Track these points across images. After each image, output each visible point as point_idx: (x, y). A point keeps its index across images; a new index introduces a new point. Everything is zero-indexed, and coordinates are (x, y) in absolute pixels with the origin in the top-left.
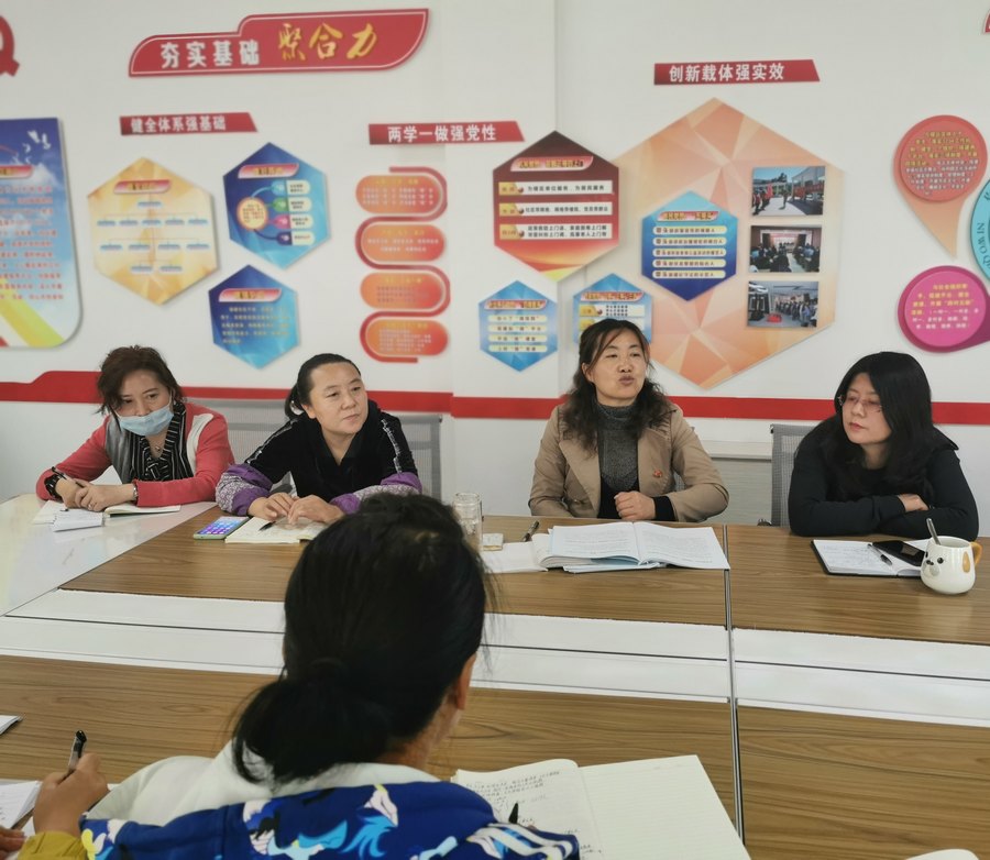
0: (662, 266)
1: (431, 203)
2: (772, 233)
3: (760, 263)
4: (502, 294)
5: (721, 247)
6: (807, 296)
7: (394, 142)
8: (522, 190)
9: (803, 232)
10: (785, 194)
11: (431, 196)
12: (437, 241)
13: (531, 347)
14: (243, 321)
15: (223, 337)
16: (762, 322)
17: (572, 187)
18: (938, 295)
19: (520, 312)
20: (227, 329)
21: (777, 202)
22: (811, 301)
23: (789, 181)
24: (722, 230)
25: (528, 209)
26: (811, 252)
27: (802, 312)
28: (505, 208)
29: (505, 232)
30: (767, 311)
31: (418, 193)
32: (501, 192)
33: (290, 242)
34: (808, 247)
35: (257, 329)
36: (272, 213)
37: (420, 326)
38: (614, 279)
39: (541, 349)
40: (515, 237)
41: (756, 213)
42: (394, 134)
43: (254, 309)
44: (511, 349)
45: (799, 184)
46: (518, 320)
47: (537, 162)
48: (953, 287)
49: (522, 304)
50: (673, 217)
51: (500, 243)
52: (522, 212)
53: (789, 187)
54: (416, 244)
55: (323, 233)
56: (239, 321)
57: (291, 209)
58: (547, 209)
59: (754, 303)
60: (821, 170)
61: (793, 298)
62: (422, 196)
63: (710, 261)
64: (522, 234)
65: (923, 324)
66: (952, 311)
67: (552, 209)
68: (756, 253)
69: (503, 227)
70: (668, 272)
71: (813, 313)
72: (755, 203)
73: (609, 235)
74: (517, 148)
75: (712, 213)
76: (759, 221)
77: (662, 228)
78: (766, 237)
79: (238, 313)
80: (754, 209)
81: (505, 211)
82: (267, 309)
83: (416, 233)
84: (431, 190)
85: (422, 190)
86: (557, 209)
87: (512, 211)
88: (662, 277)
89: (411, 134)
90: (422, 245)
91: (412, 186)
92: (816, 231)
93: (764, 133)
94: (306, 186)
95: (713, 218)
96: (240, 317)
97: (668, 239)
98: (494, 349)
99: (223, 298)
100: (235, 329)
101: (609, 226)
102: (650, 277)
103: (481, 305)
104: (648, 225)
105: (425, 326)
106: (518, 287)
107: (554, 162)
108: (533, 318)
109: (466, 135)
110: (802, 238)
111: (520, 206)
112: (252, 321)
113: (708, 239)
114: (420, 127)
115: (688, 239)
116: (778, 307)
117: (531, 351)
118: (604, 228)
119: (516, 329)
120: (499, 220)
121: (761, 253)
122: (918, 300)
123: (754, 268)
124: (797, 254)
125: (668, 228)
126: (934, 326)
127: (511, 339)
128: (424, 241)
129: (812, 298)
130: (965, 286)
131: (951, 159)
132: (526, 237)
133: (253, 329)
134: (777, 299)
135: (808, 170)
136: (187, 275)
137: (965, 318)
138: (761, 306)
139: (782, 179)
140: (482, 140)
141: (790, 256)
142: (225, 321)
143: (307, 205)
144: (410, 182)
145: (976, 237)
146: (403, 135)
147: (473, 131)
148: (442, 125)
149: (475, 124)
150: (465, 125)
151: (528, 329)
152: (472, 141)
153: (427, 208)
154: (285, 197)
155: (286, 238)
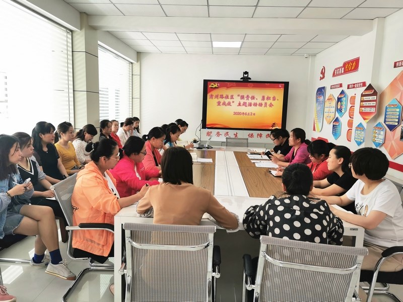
0: (387, 120)
4: (358, 125)
5: (397, 115)
7: (351, 88)
17: (371, 98)
19: (360, 131)
24: (398, 110)
28: (362, 104)
29: (361, 110)
32: (361, 100)
35: (336, 131)
36: (341, 105)
38: (380, 123)
39: (362, 141)
43: (337, 127)
44: (358, 140)
46: (360, 133)
47: (367, 92)
49: (361, 129)
50: (390, 106)
51: (362, 113)
56: (335, 129)
57: (343, 104)
59: (402, 133)
63: (395, 119)
64: (363, 110)
67: (367, 104)
70: (388, 122)
73: (375, 111)
74: (365, 88)
79: (335, 127)
88: (387, 124)
94: (345, 99)
95: (396, 106)
97: (389, 113)
98: (356, 139)
99: (334, 124)
100: (334, 131)
102: (385, 124)
103: (356, 128)
104: (386, 108)
106: (361, 124)
107: (369, 92)
108: (362, 132)
111: (364, 103)
113: (396, 113)
114: (353, 84)
115: (392, 113)
117: (360, 141)
118: (374, 109)
119: (359, 135)
120: (360, 107)
125: (389, 109)
127: (358, 137)
136: (331, 119)
140: (361, 87)
143: (345, 103)
146: (351, 86)
147: (360, 85)
148: (356, 84)
150: (359, 83)
151: (361, 135)
152: (359, 87)
154: (343, 101)
155: (342, 111)
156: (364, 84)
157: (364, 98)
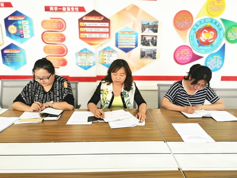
0: (120, 44)
1: (62, 27)
2: (146, 37)
3: (143, 44)
4: (81, 51)
5: (134, 40)
6: (154, 52)
7: (52, 11)
8: (86, 25)
9: (153, 37)
10: (149, 27)
11: (62, 26)
12: (63, 37)
13: (89, 64)
14: (11, 58)
15: (5, 62)
16: (144, 58)
17: (99, 24)
18: (182, 52)
19: (86, 55)
20: (6, 60)
21: (147, 29)
22: (155, 53)
23: (150, 24)
24: (134, 36)
25: (88, 30)
26: (155, 41)
27: (153, 55)
28: (82, 29)
29: (82, 35)
30: (145, 55)
31: (58, 25)
32: (81, 25)
33: (23, 37)
34: (154, 40)
35: (15, 60)
36: (18, 29)
37: (60, 59)
38: (109, 48)
39: (91, 65)
40: (84, 37)
41: (142, 32)
42: (51, 9)
43: (14, 55)
44: (84, 65)
45: (152, 25)
46: (85, 58)
47: (90, 18)
48: (186, 50)
49: (86, 53)
50: (123, 32)
51: (80, 38)
52: (86, 30)
53: (150, 26)
54: (58, 38)
55: (32, 34)
56: (9, 58)
57: (23, 28)
58: (92, 30)
59: (142, 53)
60: (157, 22)
61: (151, 52)
62: (59, 26)
63: (132, 43)
64: (86, 36)
65: (179, 58)
66: (185, 55)
67: (94, 30)
68: (142, 42)
69: (81, 34)
70: (122, 46)
71: (155, 56)
72: (142, 30)
73: (108, 37)
74: (85, 14)
75: (132, 32)
76: (143, 34)
77: (120, 35)
78: (145, 38)
79: (9, 56)
80: (142, 31)
81: (82, 30)
82: (17, 55)
83: (58, 35)
84: (61, 24)
85: (59, 24)
86: (95, 30)
87: (83, 30)
88: (120, 47)
89: (56, 9)
90: (60, 38)
91: (57, 23)
92: (156, 36)
93: (144, 13)
94: (27, 22)
95: (132, 33)
96: (10, 57)
97: (122, 38)
98: (79, 65)
99: (5, 52)
100: (9, 60)
101: (108, 34)
102: (117, 47)
103: (76, 54)
104: (117, 35)
105: (61, 59)
106: (86, 49)
107: (94, 18)
108: (89, 57)
109: (71, 10)
110: (153, 38)
112: (13, 58)
113: (131, 38)
114: (58, 7)
115: (126, 38)
116: (147, 55)
117: (89, 65)
118: (107, 35)
119: (85, 60)
120: (80, 32)
121: (144, 42)
122: (178, 53)
123: (142, 45)
124: (152, 42)
125: (122, 35)
126: (181, 59)
127: (84, 62)
128: (60, 37)
129: (155, 52)
130: (188, 50)
131: (186, 20)
132: (87, 37)
133: (14, 60)
134: (147, 53)
135: (154, 22)
137: (188, 57)
138: (143, 54)
139: (148, 24)
140: (75, 11)
141: (150, 43)
142: (6, 58)
143: (28, 27)
144: (56, 22)
145: (191, 38)
146: (54, 9)
147: (73, 9)
148: (64, 7)
149: (73, 7)
150: (71, 7)
151: (88, 60)
152: (72, 11)
153: (61, 29)
154: (22, 25)
155: (22, 36)
156: (82, 9)
157: (85, 23)
